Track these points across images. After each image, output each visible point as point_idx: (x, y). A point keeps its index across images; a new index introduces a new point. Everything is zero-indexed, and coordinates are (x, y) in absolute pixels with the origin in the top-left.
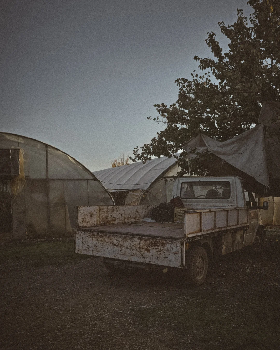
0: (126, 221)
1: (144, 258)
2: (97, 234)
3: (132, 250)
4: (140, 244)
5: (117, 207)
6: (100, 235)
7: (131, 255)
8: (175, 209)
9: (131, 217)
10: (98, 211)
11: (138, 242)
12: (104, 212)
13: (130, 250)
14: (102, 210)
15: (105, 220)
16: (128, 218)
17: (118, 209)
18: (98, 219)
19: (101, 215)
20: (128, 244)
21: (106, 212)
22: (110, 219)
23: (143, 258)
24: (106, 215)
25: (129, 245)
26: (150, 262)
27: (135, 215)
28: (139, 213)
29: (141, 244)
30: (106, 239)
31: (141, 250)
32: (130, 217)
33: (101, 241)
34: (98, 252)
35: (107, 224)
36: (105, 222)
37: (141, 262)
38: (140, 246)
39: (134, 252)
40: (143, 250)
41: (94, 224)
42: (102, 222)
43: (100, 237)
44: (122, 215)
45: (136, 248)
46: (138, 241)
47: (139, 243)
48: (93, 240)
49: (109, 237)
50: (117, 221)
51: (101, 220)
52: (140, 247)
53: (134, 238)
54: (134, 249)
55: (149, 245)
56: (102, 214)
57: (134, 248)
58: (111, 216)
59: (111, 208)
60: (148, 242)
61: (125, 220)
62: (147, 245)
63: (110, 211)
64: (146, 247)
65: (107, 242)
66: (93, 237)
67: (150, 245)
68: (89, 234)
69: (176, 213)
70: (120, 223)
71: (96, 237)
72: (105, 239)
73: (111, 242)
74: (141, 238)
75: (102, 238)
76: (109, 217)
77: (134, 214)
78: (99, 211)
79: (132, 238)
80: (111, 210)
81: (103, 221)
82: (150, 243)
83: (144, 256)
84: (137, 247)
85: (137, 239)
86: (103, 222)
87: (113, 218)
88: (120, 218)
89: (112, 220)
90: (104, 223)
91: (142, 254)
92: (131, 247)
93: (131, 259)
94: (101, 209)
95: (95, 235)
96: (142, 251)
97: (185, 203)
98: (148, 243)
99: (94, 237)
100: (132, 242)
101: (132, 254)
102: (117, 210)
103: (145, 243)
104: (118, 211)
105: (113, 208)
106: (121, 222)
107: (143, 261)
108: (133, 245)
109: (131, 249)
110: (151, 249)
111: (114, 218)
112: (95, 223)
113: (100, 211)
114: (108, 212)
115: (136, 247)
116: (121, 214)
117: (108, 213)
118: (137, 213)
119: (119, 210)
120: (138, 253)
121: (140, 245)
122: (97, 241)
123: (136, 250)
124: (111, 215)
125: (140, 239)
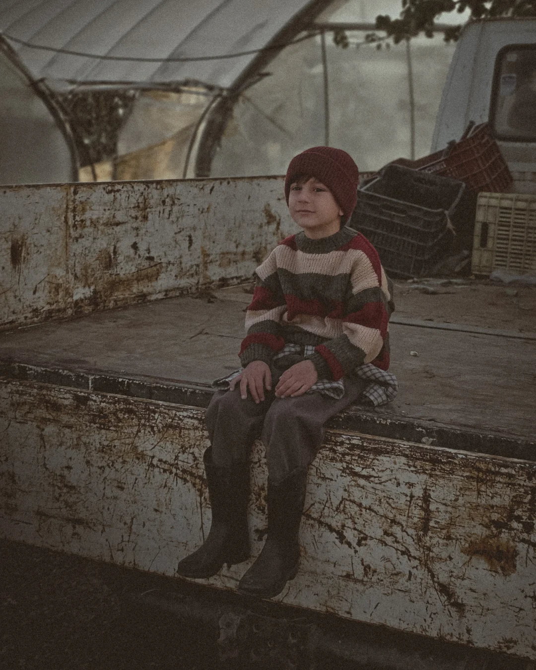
0: (215, 273)
1: (460, 607)
2: (77, 398)
3: (359, 544)
4: (426, 498)
5: (165, 193)
6: (101, 410)
7: (348, 576)
8: (482, 201)
9: (241, 249)
10: (60, 223)
11: (411, 485)
12: (94, 224)
13: (341, 537)
14: (84, 210)
15: (98, 274)
16: (227, 259)
17: (173, 204)
18: (60, 272)
19: (76, 248)
20: (328, 493)
21: (106, 224)
22: (125, 269)
23: (453, 610)
24: (103, 243)
25: (336, 502)
26: (510, 642)
27: (259, 239)
28: (279, 224)
29: (432, 507)
30: (147, 443)
31: (436, 550)
32: (232, 247)
33: (103, 450)
34: (80, 529)
35: (111, 305)
36: (100, 288)
37: (434, 634)
38: (426, 520)
39: (373, 554)
40: (455, 550)
41: (35, 311)
42: (81, 293)
43: (101, 419)
44: (191, 242)
45: (396, 530)
46: (414, 478)
47: (418, 492)
48: (42, 437)
49: (169, 426)
50: (165, 281)
51: (76, 277)
52: (426, 528)
53: (378, 452)
54: (379, 533)
55: (511, 517)
56: (81, 236)
57: (375, 530)
58: (132, 251)
59: (133, 201)
60: (503, 497)
61: (206, 268)
62: (495, 517)
63: (125, 219)
64: (480, 531)
65: (151, 465)
66: (45, 421)
67: (518, 519)
68: (16, 397)
69: (485, 226)
70: (183, 292)
71: (65, 418)
72: (138, 442)
73: (187, 466)
74: (434, 461)
75: (112, 435)
76: (120, 258)
77: (255, 230)
78: (66, 221)
79: (362, 448)
80: (133, 213)
81: (87, 285)
82: (517, 501)
83: (459, 592)
84: (402, 519)
85: (403, 460)
86: (89, 292)
87: (146, 264)
88: (181, 257)
89: (141, 277)
90: (94, 300)
91: (443, 578)
92: (352, 518)
93: (345, 606)
94: (74, 210)
95: (56, 407)
96: (444, 555)
97: (514, 167)
98: (497, 501)
99: (56, 421)
100: (362, 482)
101: (359, 572)
102: (168, 209)
103: (473, 498)
104: (173, 218)
105: (145, 199)
106: (184, 282)
107: (446, 630)
108: (365, 503)
109: (350, 535)
110: (521, 547)
111: (151, 259)
112: (42, 301)
113: (71, 222)
114: (118, 224)
115: (394, 521)
116: (190, 237)
117: (117, 229)
118: (269, 223)
119: (175, 208)
120: (405, 565)
121: (427, 510)
122: (72, 453)
123: (389, 540)
124: (135, 246)
125: (428, 466)
